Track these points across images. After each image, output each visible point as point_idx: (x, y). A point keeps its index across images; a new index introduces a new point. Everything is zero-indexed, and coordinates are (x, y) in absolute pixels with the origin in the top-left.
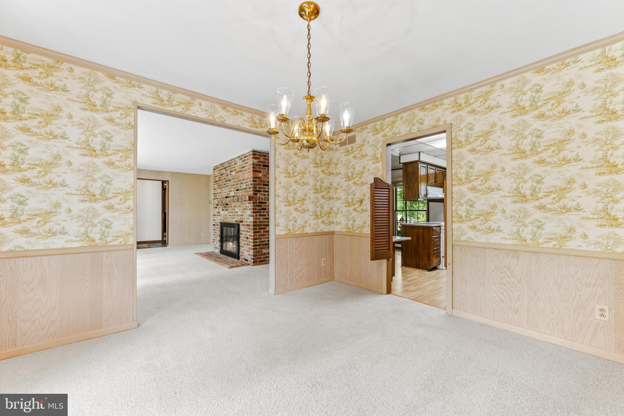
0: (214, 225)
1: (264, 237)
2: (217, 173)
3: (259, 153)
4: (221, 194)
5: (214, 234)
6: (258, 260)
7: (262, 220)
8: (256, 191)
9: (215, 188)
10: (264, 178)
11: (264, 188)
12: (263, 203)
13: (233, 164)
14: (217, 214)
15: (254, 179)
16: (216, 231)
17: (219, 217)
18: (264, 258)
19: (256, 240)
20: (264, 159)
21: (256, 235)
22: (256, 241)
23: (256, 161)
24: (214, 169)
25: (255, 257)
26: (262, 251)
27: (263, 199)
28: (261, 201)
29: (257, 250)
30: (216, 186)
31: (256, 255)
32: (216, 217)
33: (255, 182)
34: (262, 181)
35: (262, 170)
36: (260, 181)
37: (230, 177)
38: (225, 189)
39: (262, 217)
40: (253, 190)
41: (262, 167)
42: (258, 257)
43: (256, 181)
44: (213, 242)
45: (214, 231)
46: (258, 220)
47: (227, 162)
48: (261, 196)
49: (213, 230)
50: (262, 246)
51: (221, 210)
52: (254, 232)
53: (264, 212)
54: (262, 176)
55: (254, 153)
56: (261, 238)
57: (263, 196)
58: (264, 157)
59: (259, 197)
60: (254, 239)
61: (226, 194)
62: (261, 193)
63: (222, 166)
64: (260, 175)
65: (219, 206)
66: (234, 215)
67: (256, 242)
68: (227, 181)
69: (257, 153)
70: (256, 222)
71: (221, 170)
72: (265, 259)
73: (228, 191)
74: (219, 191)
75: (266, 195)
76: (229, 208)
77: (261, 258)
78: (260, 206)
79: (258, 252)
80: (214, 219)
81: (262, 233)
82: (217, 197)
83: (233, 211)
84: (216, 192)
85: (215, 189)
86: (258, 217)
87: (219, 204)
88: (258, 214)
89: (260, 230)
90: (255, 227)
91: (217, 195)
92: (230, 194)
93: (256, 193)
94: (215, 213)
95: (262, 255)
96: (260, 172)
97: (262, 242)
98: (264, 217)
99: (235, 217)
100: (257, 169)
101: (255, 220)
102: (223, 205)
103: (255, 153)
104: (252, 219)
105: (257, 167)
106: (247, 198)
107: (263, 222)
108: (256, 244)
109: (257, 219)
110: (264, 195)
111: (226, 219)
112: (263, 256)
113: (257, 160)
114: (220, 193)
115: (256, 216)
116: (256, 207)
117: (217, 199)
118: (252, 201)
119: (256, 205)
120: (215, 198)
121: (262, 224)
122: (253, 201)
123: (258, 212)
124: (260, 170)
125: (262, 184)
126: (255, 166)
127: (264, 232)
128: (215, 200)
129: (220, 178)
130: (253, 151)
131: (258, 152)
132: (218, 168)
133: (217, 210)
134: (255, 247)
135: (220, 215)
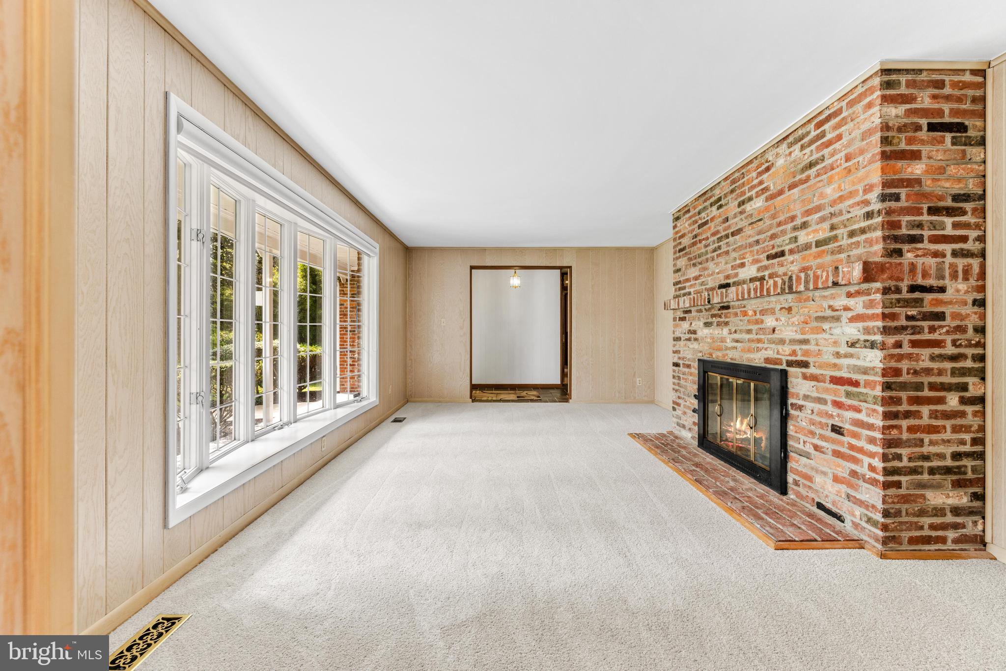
0: (676, 365)
1: (934, 437)
2: (686, 225)
3: (910, 77)
4: (702, 279)
5: (677, 387)
6: (906, 535)
7: (928, 364)
8: (896, 239)
9: (678, 267)
10: (934, 180)
11: (933, 226)
12: (929, 290)
13: (754, 174)
14: (687, 336)
15: (889, 187)
16: (682, 382)
17: (695, 345)
18: (932, 527)
19: (896, 446)
20: (934, 97)
21: (899, 427)
22: (898, 451)
23: (896, 111)
24: (677, 219)
25: (889, 521)
26: (923, 496)
27: (933, 272)
28: (920, 281)
29: (903, 491)
30: (682, 262)
31: (898, 513)
32: (682, 343)
33: (893, 204)
34: (925, 196)
35: (925, 150)
36: (917, 194)
37: (736, 223)
38: (717, 264)
39: (926, 352)
40: (885, 238)
41: (924, 134)
42: (905, 519)
43: (897, 198)
44: (674, 409)
45: (676, 381)
46: (904, 365)
47: (726, 179)
48: (920, 261)
49: (674, 377)
50: (926, 476)
51: (701, 324)
52: (887, 416)
53: (932, 329)
54: (927, 172)
55: (886, 78)
56: (922, 440)
57: (931, 261)
58: (936, 91)
59: (913, 267)
60: (889, 443)
61: (721, 276)
62: (919, 245)
63: (705, 201)
64: (917, 169)
65: (694, 314)
66: (759, 341)
67: (899, 457)
68: (727, 236)
69: (903, 79)
70: (897, 372)
71: (699, 213)
72: (940, 533)
73: (729, 266)
74: (693, 272)
75: (944, 256)
76: (732, 319)
77: (922, 528)
78: (919, 302)
79: (905, 499)
80: (675, 349)
81: (926, 420)
82: (687, 290)
83: (754, 327)
84: (682, 279)
85: (678, 270)
86: (906, 349)
87: (693, 309)
88: (905, 338)
89: (914, 408)
90: (893, 394)
91: (688, 284)
92: (736, 275)
93: (898, 246)
94: (678, 334)
95: (922, 513)
96: (915, 156)
97: (926, 458)
98: (937, 351)
99: (760, 345)
100: (903, 146)
101: (893, 364)
102: (709, 309)
103: (894, 77)
104: (874, 359)
105: (903, 136)
106: (857, 271)
107: (928, 371)
108: (896, 464)
109: (900, 358)
110: (936, 254)
111: (720, 349)
112: (926, 521)
113: (901, 109)
114: (696, 278)
115: (899, 345)
116: (897, 310)
117: (684, 295)
118: (878, 285)
119: (898, 300)
120: (678, 293)
121: (926, 380)
122: (883, 281)
123: (904, 328)
124: (914, 148)
125: (925, 207)
126: (890, 134)
127: (934, 415)
128: (681, 299)
129: (696, 236)
130: (886, 71)
131: (907, 71)
132: (688, 211)
133: (685, 325)
134: (891, 478)
135: (696, 339)
